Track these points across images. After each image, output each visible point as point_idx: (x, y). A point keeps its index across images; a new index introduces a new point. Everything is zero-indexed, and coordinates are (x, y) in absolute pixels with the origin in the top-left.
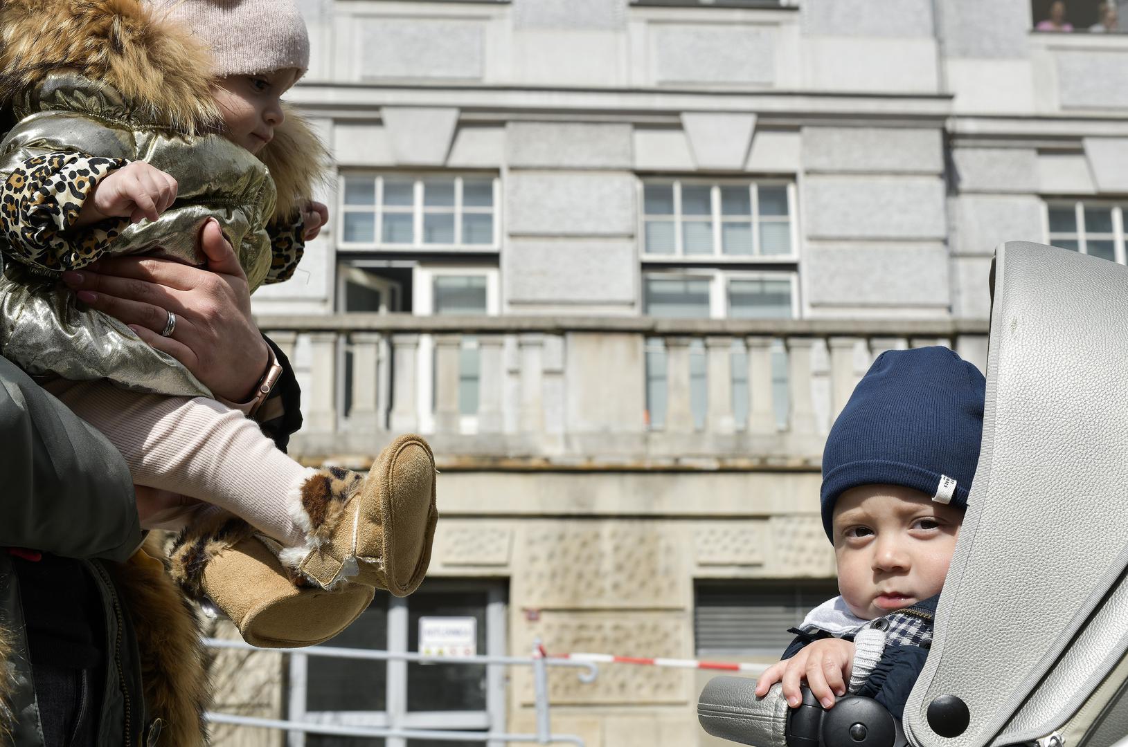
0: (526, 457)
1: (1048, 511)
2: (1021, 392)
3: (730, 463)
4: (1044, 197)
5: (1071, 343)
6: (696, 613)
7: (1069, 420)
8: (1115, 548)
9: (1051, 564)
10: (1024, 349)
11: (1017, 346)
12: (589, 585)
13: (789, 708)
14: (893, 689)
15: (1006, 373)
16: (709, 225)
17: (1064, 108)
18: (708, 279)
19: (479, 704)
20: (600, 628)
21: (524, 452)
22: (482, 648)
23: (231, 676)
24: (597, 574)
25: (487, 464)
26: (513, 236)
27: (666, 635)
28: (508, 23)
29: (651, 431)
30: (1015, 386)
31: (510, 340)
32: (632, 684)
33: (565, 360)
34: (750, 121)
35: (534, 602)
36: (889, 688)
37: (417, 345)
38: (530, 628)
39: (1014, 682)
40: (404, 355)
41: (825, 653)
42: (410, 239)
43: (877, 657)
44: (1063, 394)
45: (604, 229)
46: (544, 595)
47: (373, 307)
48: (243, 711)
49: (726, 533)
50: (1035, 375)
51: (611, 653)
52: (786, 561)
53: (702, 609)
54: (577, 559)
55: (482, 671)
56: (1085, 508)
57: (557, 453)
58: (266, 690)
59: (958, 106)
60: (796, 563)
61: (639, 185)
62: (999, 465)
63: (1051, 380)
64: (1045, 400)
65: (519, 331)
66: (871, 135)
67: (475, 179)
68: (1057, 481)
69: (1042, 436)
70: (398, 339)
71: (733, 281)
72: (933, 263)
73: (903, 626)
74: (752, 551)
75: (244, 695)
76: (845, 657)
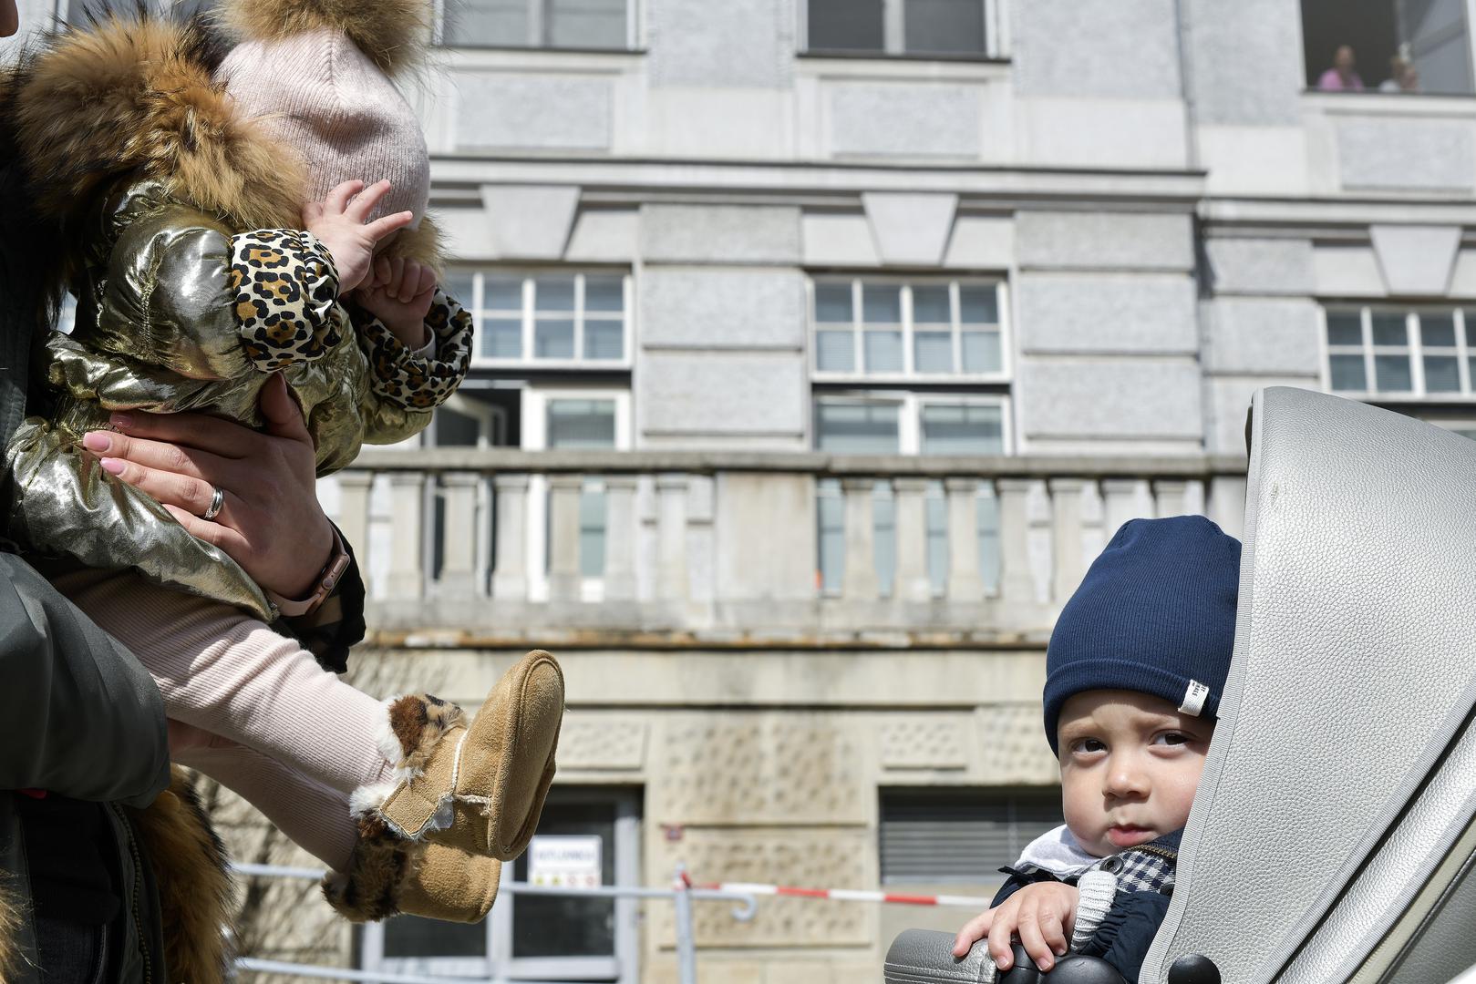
0: (666, 632)
1: (1317, 726)
2: (1283, 577)
3: (925, 638)
4: (1322, 300)
5: (1345, 517)
6: (881, 831)
7: (1342, 612)
8: (1399, 771)
9: (1321, 791)
10: (1287, 524)
11: (1278, 520)
12: (746, 794)
13: (997, 970)
14: (1126, 946)
15: (1265, 553)
16: (898, 335)
17: (1346, 187)
18: (897, 404)
19: (605, 947)
20: (759, 849)
21: (663, 624)
22: (608, 876)
23: (288, 913)
24: (755, 780)
25: (615, 640)
26: (648, 349)
27: (844, 859)
28: (643, 79)
29: (824, 597)
30: (1275, 570)
31: (645, 482)
32: (800, 922)
33: (715, 507)
34: (949, 204)
35: (676, 817)
36: (1121, 945)
37: (527, 488)
38: (670, 850)
39: (1275, 938)
40: (510, 502)
41: (1041, 901)
42: (518, 352)
43: (1105, 906)
44: (1335, 580)
45: (764, 340)
46: (689, 807)
47: (471, 441)
48: (302, 957)
49: (919, 728)
50: (1300, 557)
51: (773, 882)
52: (996, 763)
53: (889, 825)
54: (730, 761)
55: (609, 905)
56: (1363, 722)
57: (704, 625)
58: (333, 930)
59: (1213, 185)
60: (1009, 766)
61: (809, 285)
62: (1256, 668)
63: (1321, 562)
64: (1313, 588)
65: (656, 471)
66: (1103, 222)
67: (600, 276)
68: (1328, 688)
69: (1309, 632)
70: (502, 480)
71: (928, 407)
72: (1181, 384)
73: (1140, 867)
74: (953, 751)
75: (304, 937)
76: (1066, 906)
